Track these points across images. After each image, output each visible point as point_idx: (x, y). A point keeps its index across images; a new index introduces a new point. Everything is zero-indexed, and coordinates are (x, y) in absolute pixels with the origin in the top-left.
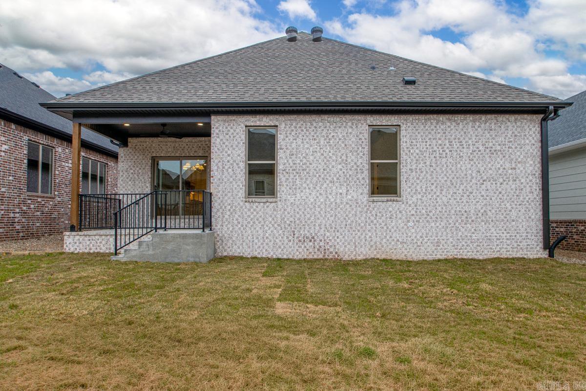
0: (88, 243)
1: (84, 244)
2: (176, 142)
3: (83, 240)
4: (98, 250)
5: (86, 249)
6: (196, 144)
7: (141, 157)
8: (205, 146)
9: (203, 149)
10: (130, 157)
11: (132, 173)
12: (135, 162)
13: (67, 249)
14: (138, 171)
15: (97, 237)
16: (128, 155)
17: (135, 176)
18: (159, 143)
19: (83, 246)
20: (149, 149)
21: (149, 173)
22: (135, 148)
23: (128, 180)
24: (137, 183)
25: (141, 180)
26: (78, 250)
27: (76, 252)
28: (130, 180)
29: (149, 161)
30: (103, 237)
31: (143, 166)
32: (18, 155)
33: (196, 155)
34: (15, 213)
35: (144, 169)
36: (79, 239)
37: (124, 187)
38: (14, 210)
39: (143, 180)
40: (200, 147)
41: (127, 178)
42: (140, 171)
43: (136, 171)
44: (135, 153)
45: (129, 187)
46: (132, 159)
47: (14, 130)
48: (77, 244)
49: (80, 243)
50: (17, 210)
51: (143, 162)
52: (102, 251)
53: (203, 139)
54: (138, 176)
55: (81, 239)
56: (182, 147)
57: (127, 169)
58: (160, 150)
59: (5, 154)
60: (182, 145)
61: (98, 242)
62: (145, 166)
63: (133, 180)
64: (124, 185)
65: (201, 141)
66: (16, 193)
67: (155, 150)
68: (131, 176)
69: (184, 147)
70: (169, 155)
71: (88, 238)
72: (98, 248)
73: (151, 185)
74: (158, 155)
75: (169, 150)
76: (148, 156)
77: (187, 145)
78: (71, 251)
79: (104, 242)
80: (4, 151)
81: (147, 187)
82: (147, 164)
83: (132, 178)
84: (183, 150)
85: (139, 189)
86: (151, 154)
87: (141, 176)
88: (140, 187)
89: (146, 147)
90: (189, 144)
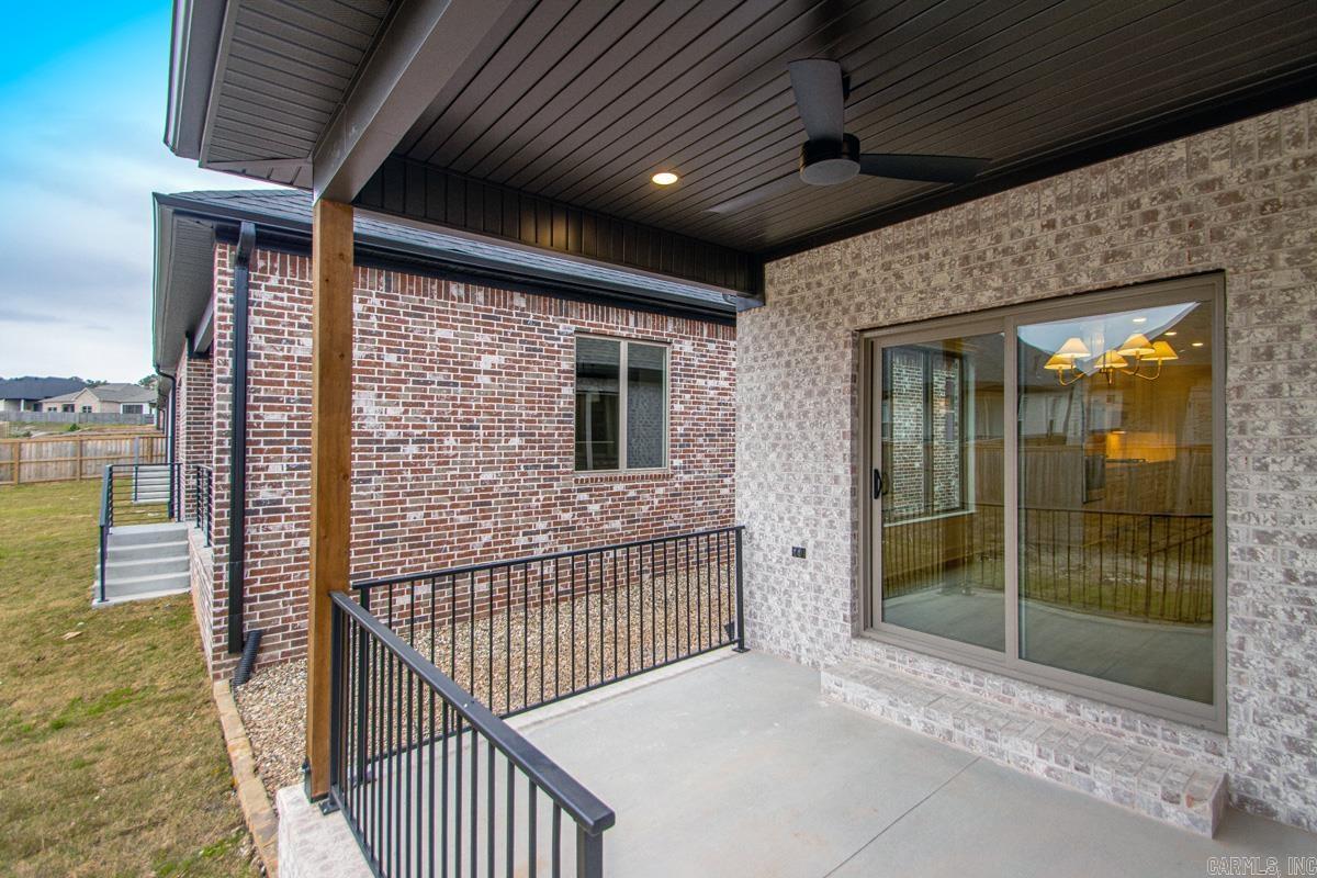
6: (1116, 206)
7: (810, 340)
8: (1193, 196)
9: (1175, 227)
10: (771, 346)
11: (780, 416)
12: (788, 364)
14: (801, 405)
16: (766, 337)
17: (792, 424)
18: (888, 258)
20: (843, 297)
21: (845, 412)
22: (790, 303)
23: (765, 445)
24: (798, 457)
25: (813, 447)
28: (774, 447)
29: (843, 355)
31: (821, 381)
32: (538, 376)
33: (1115, 275)
34: (531, 533)
35: (823, 393)
37: (753, 476)
38: (530, 527)
39: (820, 446)
40: (1151, 216)
41: (764, 438)
42: (808, 404)
43: (794, 406)
44: (788, 323)
45: (771, 477)
46: (779, 354)
47: (523, 309)
50: (541, 525)
51: (822, 359)
53: (1179, 149)
54: (800, 426)
56: (1017, 245)
57: (764, 397)
58: (889, 289)
59: (493, 380)
62: (830, 380)
63: (785, 447)
64: (754, 464)
65: (1158, 175)
66: (534, 480)
67: (869, 294)
68: (777, 424)
69: (1031, 244)
70: (936, 308)
73: (854, 470)
74: (882, 320)
75: (941, 279)
76: (840, 331)
77: (1051, 225)
80: (486, 372)
81: (836, 480)
82: (835, 369)
83: (779, 436)
84: (1021, 261)
85: (806, 487)
86: (853, 320)
87: (813, 425)
88: (807, 478)
89: (831, 291)
90: (1058, 216)
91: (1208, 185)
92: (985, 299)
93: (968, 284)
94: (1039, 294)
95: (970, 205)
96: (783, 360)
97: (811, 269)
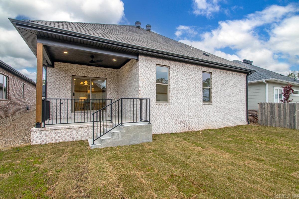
0: (54, 135)
1: (51, 137)
2: (88, 68)
3: (50, 133)
4: (63, 140)
5: (52, 140)
6: (100, 71)
7: (64, 75)
8: (105, 72)
9: (104, 74)
10: (56, 74)
11: (58, 85)
12: (60, 77)
13: (34, 142)
14: (62, 83)
15: (62, 131)
16: (55, 73)
17: (60, 86)
18: (77, 68)
19: (49, 138)
20: (70, 71)
21: (70, 85)
22: (60, 69)
23: (54, 89)
24: (62, 90)
25: (65, 89)
26: (45, 142)
27: (43, 144)
28: (56, 89)
29: (70, 78)
30: (68, 130)
31: (66, 81)
33: (100, 77)
36: (46, 134)
37: (51, 93)
39: (66, 89)
40: (103, 73)
41: (54, 87)
42: (64, 83)
43: (61, 83)
44: (60, 72)
45: (56, 93)
46: (58, 76)
48: (44, 137)
49: (47, 136)
51: (66, 78)
52: (66, 141)
53: (104, 68)
54: (62, 86)
55: (48, 133)
56: (92, 72)
57: (54, 81)
58: (77, 72)
60: (92, 70)
61: (63, 134)
62: (68, 81)
63: (59, 89)
65: (103, 70)
67: (74, 71)
68: (57, 86)
69: (93, 72)
70: (84, 75)
71: (54, 132)
72: (63, 138)
74: (76, 75)
75: (84, 72)
76: (70, 75)
77: (95, 71)
78: (38, 144)
79: (68, 134)
81: (69, 94)
83: (57, 87)
84: (92, 73)
85: (63, 95)
86: (72, 74)
87: (65, 86)
88: (63, 93)
89: (68, 69)
90: (96, 70)
91: (106, 72)
92: (89, 76)
93: (87, 74)
94: (94, 77)
95: (88, 66)
96: (58, 77)
97: (64, 65)
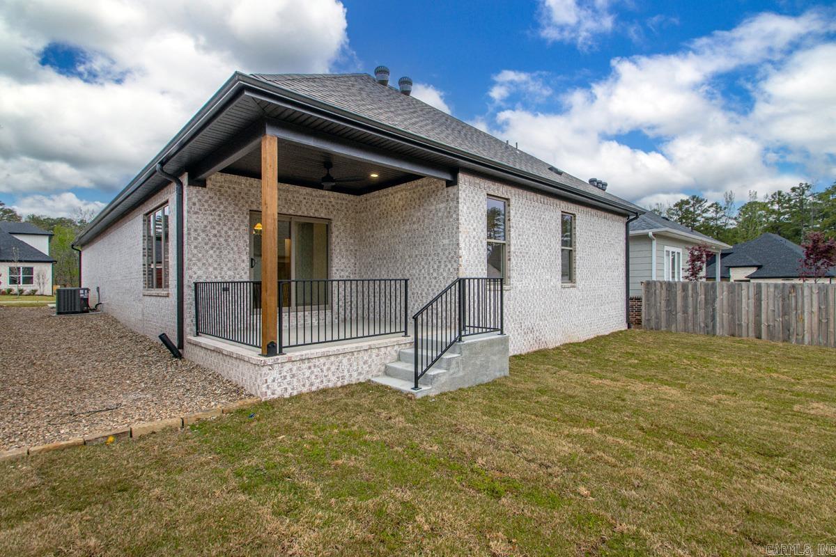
0: (307, 373)
1: (301, 377)
2: (288, 191)
3: (299, 369)
4: (325, 383)
5: (304, 385)
6: (317, 200)
7: (230, 208)
8: (328, 203)
9: (326, 208)
10: (210, 206)
11: (215, 236)
12: (220, 215)
13: (269, 393)
14: (226, 232)
15: (322, 360)
16: (206, 201)
17: (222, 240)
19: (299, 380)
20: (245, 196)
21: (247, 238)
22: (220, 191)
23: (207, 247)
24: (226, 253)
25: (232, 249)
26: (290, 391)
27: (287, 396)
28: (212, 248)
29: (246, 218)
30: (332, 358)
31: (236, 225)
33: (317, 215)
35: (237, 229)
36: (291, 369)
37: (199, 260)
39: (236, 249)
40: (322, 204)
41: (206, 244)
42: (230, 233)
43: (223, 232)
44: (219, 199)
45: (210, 261)
46: (214, 210)
48: (288, 378)
49: (293, 376)
51: (236, 217)
52: (331, 385)
53: (326, 193)
54: (226, 240)
55: (295, 368)
56: (298, 200)
57: (206, 227)
60: (298, 197)
61: (325, 368)
62: (240, 225)
63: (218, 248)
64: (200, 255)
65: (323, 196)
67: (255, 199)
68: (214, 239)
69: (301, 202)
71: (306, 364)
72: (324, 380)
76: (244, 208)
77: (305, 199)
78: (276, 396)
79: (333, 368)
81: (243, 261)
82: (243, 221)
83: (214, 244)
84: (299, 205)
85: (229, 265)
86: (250, 206)
87: (232, 241)
88: (230, 261)
89: (240, 193)
90: (306, 197)
91: (330, 202)
92: (291, 212)
93: (286, 206)
94: (303, 215)
95: (287, 185)
96: (218, 212)
97: (231, 181)
